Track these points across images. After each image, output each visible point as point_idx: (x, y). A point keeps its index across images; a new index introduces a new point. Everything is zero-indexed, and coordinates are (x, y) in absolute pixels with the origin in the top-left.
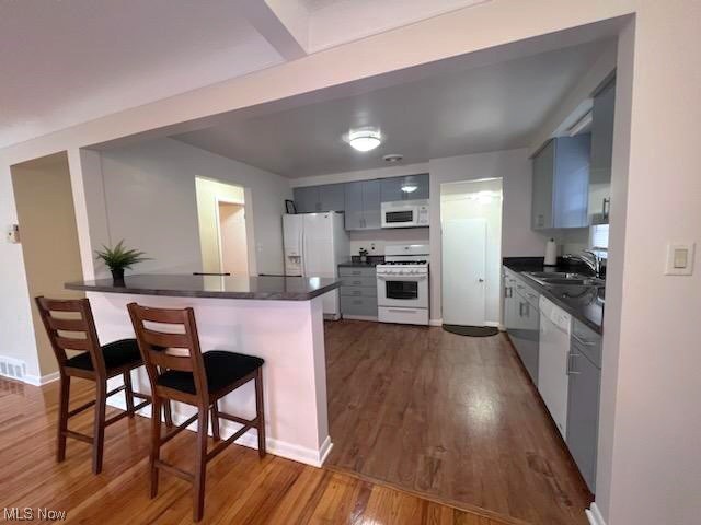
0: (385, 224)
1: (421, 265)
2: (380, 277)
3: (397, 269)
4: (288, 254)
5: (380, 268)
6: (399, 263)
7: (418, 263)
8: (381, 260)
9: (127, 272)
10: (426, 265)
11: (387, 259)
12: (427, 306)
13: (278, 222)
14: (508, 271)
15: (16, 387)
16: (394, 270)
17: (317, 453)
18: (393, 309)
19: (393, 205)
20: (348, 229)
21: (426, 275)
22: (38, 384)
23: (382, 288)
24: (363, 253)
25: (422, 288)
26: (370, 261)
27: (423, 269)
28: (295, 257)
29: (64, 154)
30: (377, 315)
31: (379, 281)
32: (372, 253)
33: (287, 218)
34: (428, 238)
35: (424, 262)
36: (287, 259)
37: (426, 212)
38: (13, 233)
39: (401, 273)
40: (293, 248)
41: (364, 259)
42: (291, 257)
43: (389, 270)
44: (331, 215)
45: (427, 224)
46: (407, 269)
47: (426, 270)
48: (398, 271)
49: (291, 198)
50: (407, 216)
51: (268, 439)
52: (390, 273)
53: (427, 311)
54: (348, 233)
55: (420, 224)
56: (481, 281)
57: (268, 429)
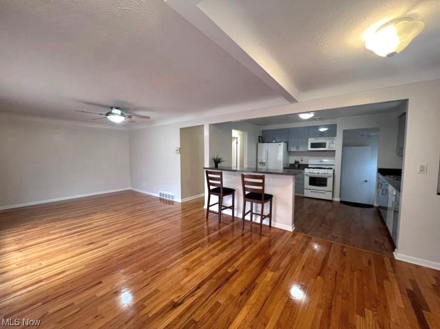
0: (310, 149)
1: (330, 170)
2: (307, 175)
3: (316, 171)
4: (259, 161)
5: (307, 171)
6: (317, 168)
7: (328, 169)
8: (306, 166)
9: (219, 165)
10: (332, 170)
11: (309, 166)
12: (332, 190)
13: (255, 147)
14: (381, 176)
15: (171, 203)
16: (314, 172)
17: (291, 228)
18: (313, 191)
19: (315, 139)
20: (289, 150)
21: (332, 175)
22: (180, 202)
23: (307, 180)
24: (297, 162)
25: (330, 181)
26: (301, 167)
27: (331, 172)
28: (263, 163)
29: (203, 126)
30: (303, 193)
31: (305, 176)
32: (301, 163)
33: (260, 144)
34: (334, 156)
35: (331, 169)
36: (258, 164)
37: (333, 144)
38: (178, 150)
39: (318, 173)
40: (262, 158)
41: (297, 165)
42: (260, 163)
43: (311, 172)
44: (282, 144)
45: (334, 149)
46: (321, 171)
47: (332, 173)
48: (317, 172)
49: (261, 135)
50: (323, 145)
51: (272, 222)
52: (312, 173)
53: (331, 193)
54: (288, 152)
55: (330, 149)
56: (366, 181)
57: (272, 219)
